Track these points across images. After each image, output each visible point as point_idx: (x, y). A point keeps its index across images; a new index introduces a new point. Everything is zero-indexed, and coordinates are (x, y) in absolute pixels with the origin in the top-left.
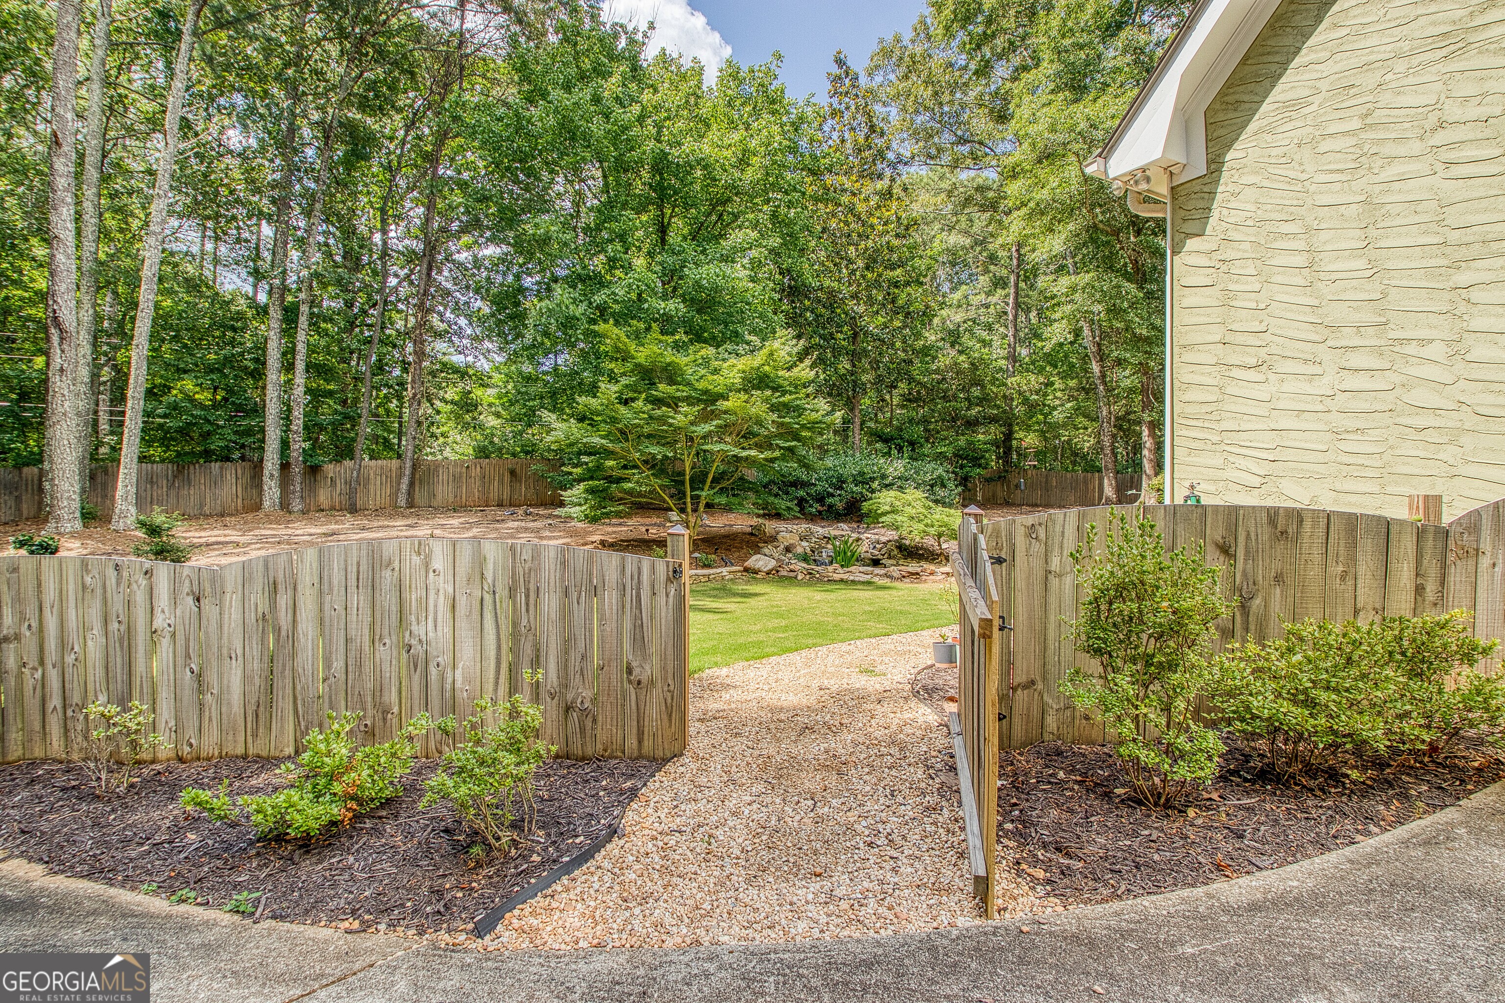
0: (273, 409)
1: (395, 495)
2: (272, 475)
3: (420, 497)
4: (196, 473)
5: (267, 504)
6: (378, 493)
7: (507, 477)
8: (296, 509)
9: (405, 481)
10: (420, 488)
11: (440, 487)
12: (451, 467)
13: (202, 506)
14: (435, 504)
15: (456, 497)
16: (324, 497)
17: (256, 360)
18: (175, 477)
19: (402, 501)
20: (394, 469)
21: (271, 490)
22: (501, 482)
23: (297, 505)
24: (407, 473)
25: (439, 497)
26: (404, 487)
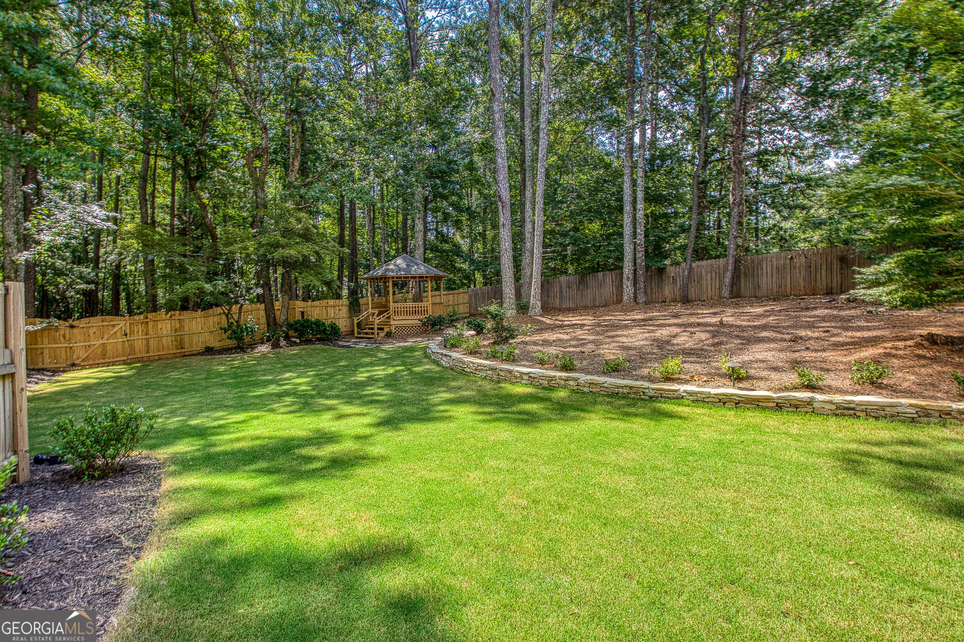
0: (627, 231)
1: (720, 289)
2: (628, 278)
3: (745, 286)
4: (591, 280)
5: (625, 298)
6: (709, 287)
7: (836, 265)
8: (641, 301)
9: (729, 274)
10: (745, 281)
11: (765, 279)
12: (774, 260)
13: (594, 301)
14: (760, 294)
15: (780, 287)
16: (668, 291)
17: (617, 200)
18: (580, 283)
19: (726, 292)
20: (722, 266)
21: (628, 288)
22: (830, 270)
23: (642, 298)
24: (730, 268)
25: (764, 287)
26: (727, 280)
